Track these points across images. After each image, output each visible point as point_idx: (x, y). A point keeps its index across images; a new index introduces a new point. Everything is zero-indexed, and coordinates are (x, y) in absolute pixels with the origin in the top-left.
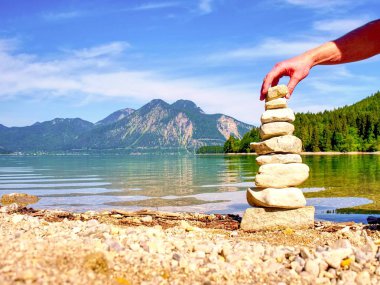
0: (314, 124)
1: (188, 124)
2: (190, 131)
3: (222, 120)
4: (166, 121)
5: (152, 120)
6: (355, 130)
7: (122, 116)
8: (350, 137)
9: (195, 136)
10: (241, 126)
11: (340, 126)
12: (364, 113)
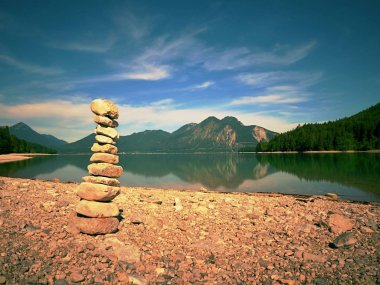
0: (320, 131)
1: (232, 133)
2: (234, 137)
3: (256, 129)
4: (218, 131)
5: (208, 130)
6: (352, 135)
7: (189, 128)
8: (348, 140)
9: (237, 141)
10: (269, 133)
11: (340, 132)
12: (359, 122)
